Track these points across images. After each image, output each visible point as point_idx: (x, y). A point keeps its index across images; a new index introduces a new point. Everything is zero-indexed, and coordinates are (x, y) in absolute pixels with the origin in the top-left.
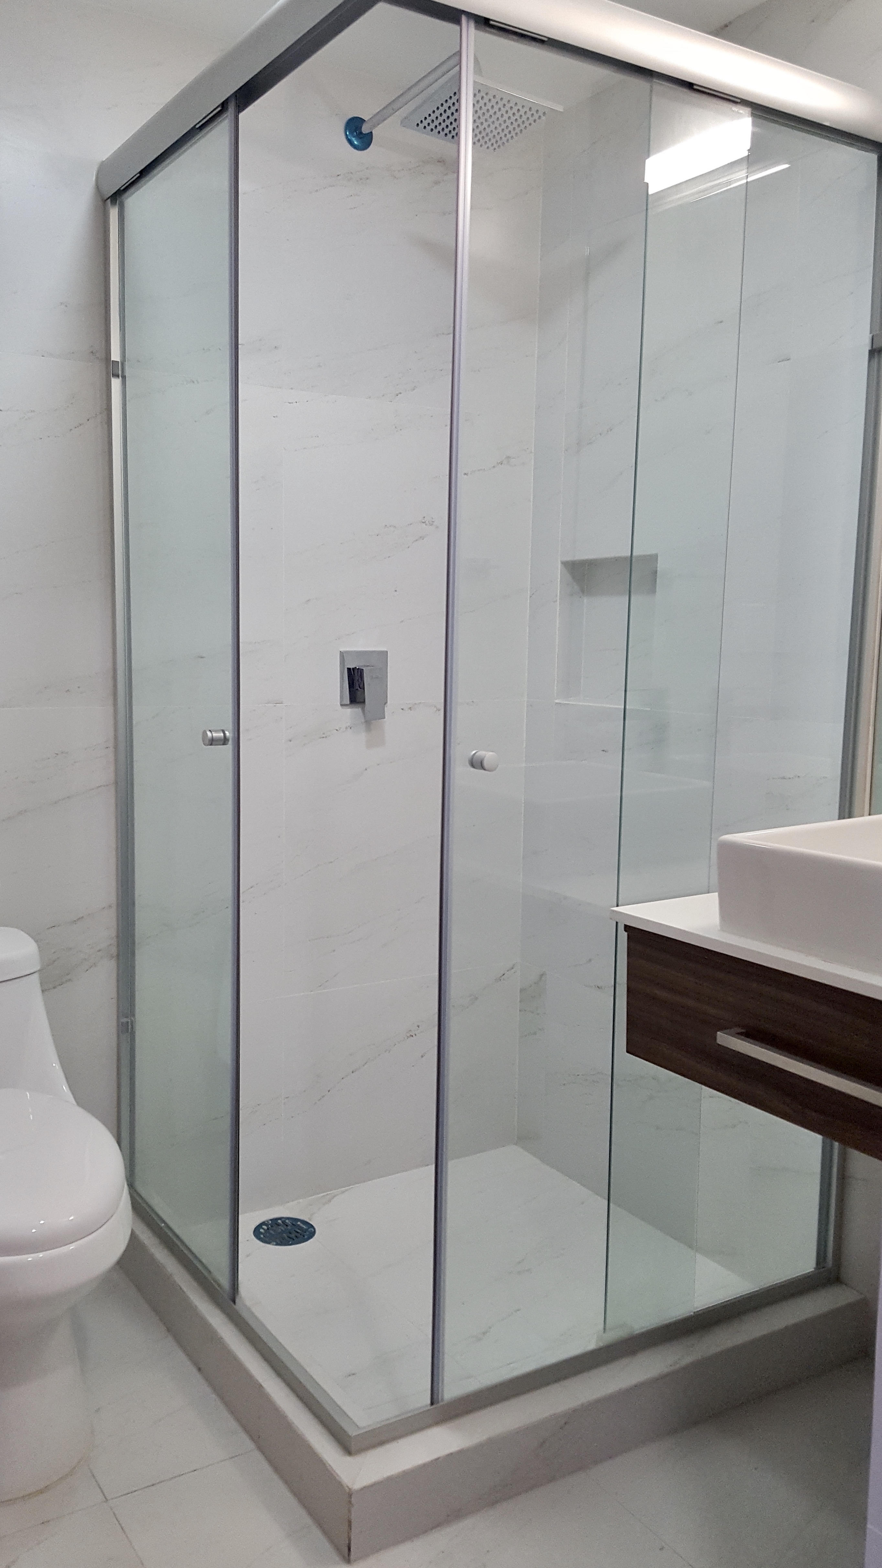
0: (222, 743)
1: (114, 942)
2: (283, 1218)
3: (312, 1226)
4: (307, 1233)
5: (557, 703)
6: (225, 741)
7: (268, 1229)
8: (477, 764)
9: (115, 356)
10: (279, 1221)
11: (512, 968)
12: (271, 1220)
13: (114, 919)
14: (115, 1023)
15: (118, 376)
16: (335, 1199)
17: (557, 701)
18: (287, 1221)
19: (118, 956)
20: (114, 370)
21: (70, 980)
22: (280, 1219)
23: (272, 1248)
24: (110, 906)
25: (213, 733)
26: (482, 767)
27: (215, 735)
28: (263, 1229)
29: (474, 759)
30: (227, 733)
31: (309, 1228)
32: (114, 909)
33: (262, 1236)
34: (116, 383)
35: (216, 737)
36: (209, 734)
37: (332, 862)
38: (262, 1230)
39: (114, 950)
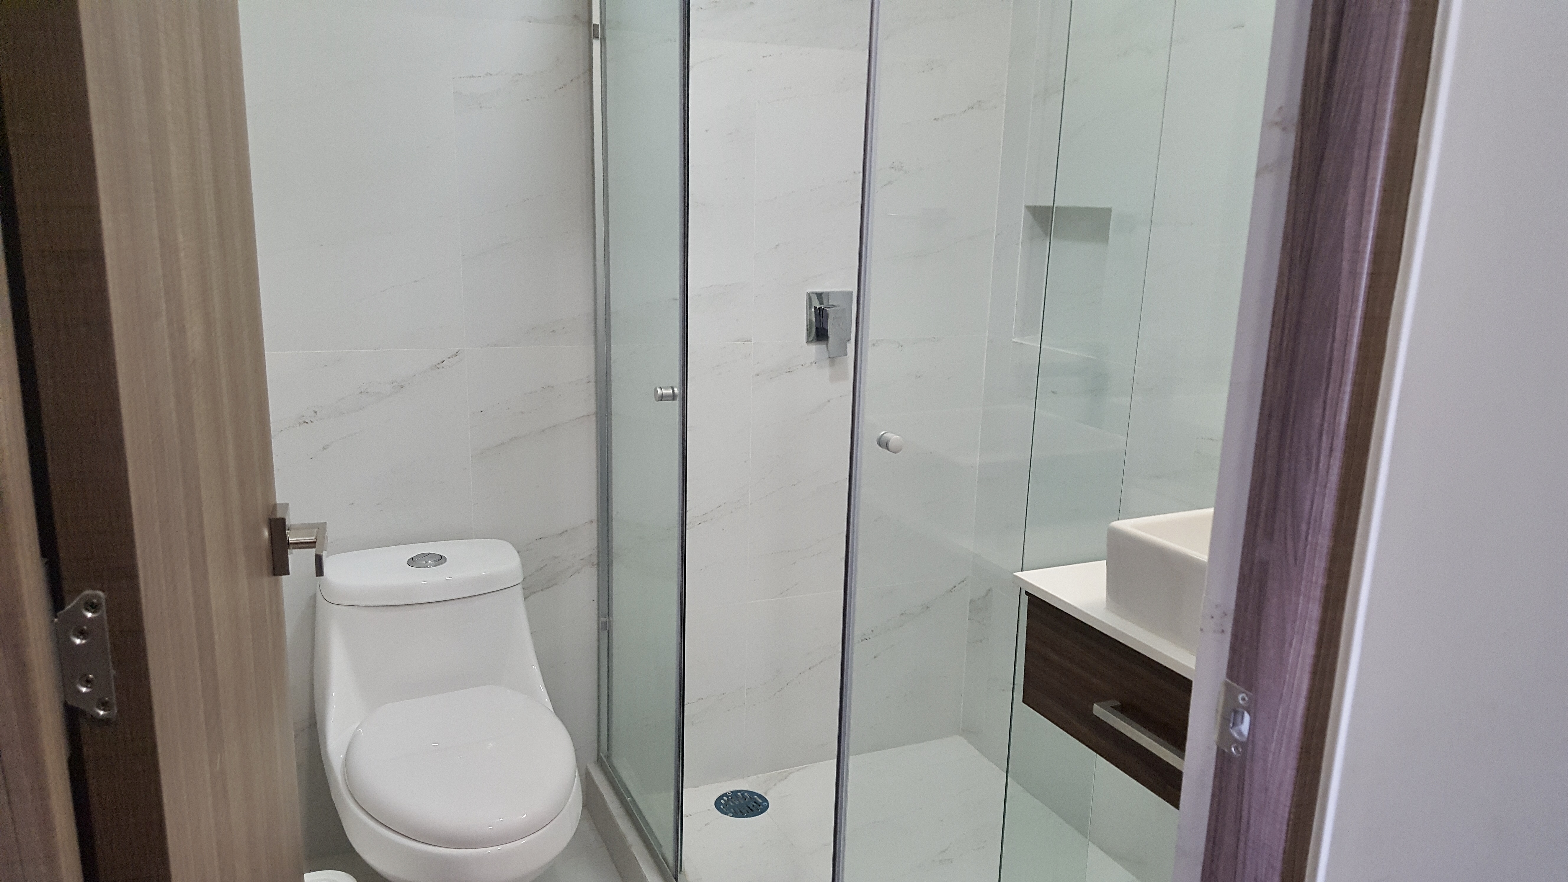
0: (671, 399)
1: (595, 552)
2: (743, 791)
3: (766, 801)
4: (761, 807)
5: (1014, 342)
6: (673, 397)
7: (728, 800)
8: (883, 444)
9: (596, 20)
10: (739, 794)
11: (963, 581)
12: (732, 792)
13: (595, 532)
14: (596, 623)
15: (598, 38)
16: (791, 776)
17: (1014, 340)
18: (746, 794)
19: (598, 564)
20: (594, 32)
21: (556, 584)
22: (740, 791)
23: (728, 819)
24: (592, 522)
25: (663, 390)
26: (887, 448)
27: (664, 392)
28: (724, 800)
29: (882, 439)
30: (676, 390)
31: (763, 802)
32: (595, 524)
33: (722, 807)
34: (596, 44)
35: (666, 393)
36: (659, 391)
37: (794, 485)
38: (722, 801)
39: (595, 560)
